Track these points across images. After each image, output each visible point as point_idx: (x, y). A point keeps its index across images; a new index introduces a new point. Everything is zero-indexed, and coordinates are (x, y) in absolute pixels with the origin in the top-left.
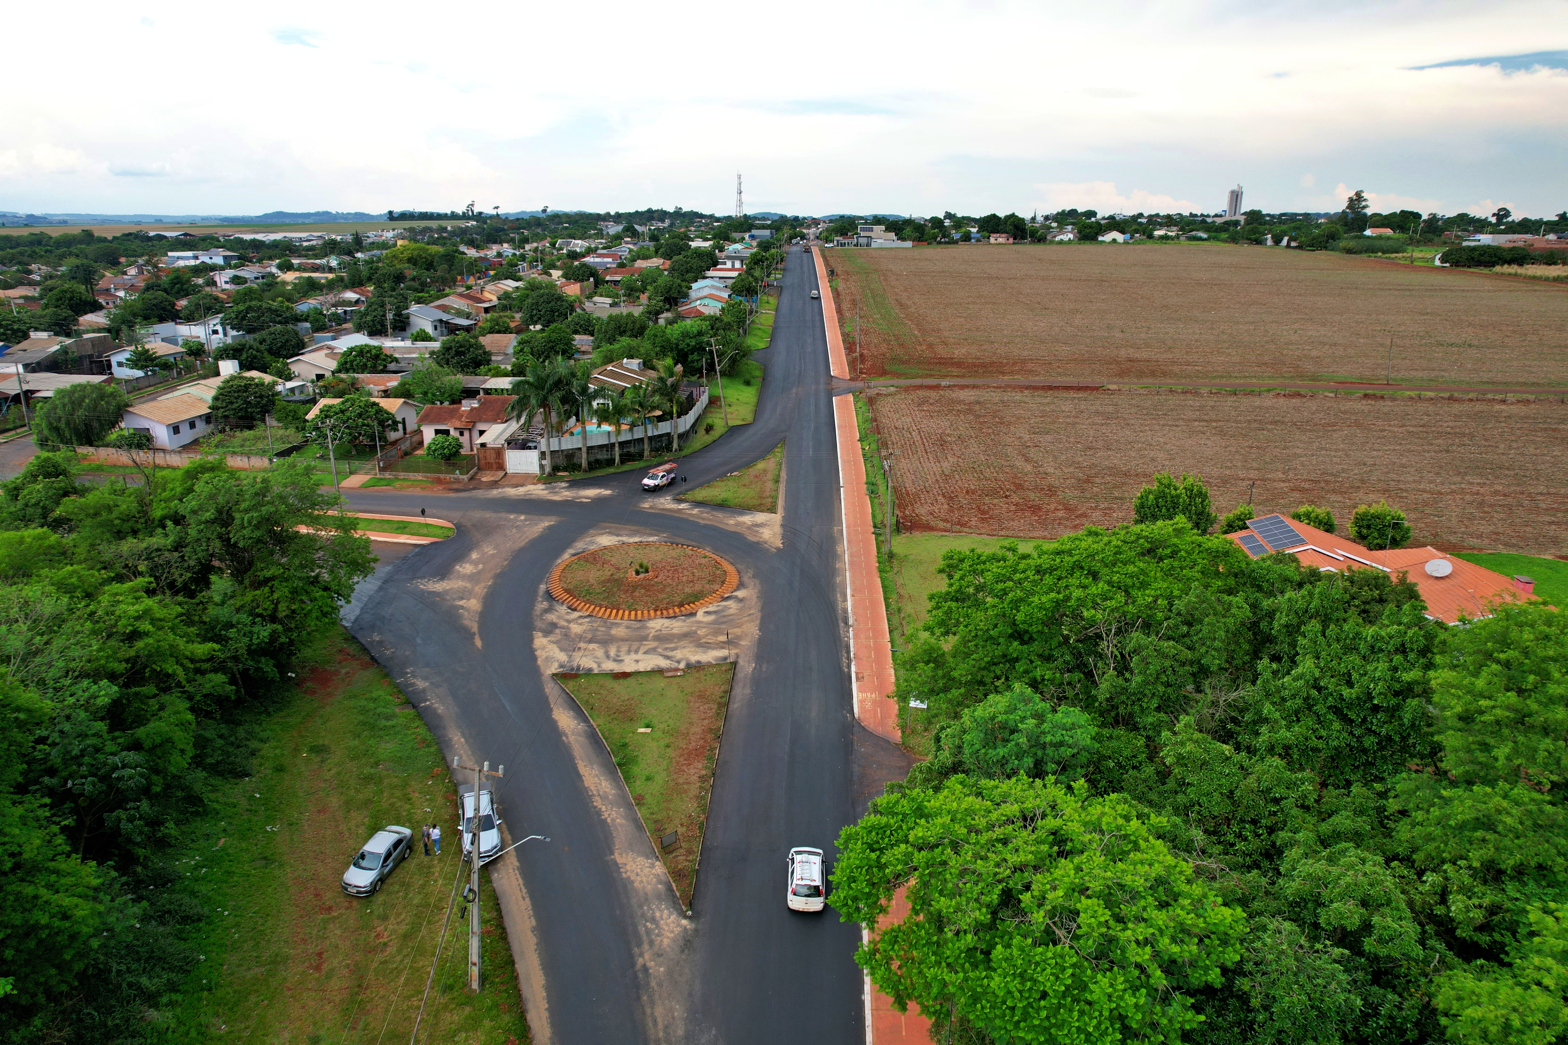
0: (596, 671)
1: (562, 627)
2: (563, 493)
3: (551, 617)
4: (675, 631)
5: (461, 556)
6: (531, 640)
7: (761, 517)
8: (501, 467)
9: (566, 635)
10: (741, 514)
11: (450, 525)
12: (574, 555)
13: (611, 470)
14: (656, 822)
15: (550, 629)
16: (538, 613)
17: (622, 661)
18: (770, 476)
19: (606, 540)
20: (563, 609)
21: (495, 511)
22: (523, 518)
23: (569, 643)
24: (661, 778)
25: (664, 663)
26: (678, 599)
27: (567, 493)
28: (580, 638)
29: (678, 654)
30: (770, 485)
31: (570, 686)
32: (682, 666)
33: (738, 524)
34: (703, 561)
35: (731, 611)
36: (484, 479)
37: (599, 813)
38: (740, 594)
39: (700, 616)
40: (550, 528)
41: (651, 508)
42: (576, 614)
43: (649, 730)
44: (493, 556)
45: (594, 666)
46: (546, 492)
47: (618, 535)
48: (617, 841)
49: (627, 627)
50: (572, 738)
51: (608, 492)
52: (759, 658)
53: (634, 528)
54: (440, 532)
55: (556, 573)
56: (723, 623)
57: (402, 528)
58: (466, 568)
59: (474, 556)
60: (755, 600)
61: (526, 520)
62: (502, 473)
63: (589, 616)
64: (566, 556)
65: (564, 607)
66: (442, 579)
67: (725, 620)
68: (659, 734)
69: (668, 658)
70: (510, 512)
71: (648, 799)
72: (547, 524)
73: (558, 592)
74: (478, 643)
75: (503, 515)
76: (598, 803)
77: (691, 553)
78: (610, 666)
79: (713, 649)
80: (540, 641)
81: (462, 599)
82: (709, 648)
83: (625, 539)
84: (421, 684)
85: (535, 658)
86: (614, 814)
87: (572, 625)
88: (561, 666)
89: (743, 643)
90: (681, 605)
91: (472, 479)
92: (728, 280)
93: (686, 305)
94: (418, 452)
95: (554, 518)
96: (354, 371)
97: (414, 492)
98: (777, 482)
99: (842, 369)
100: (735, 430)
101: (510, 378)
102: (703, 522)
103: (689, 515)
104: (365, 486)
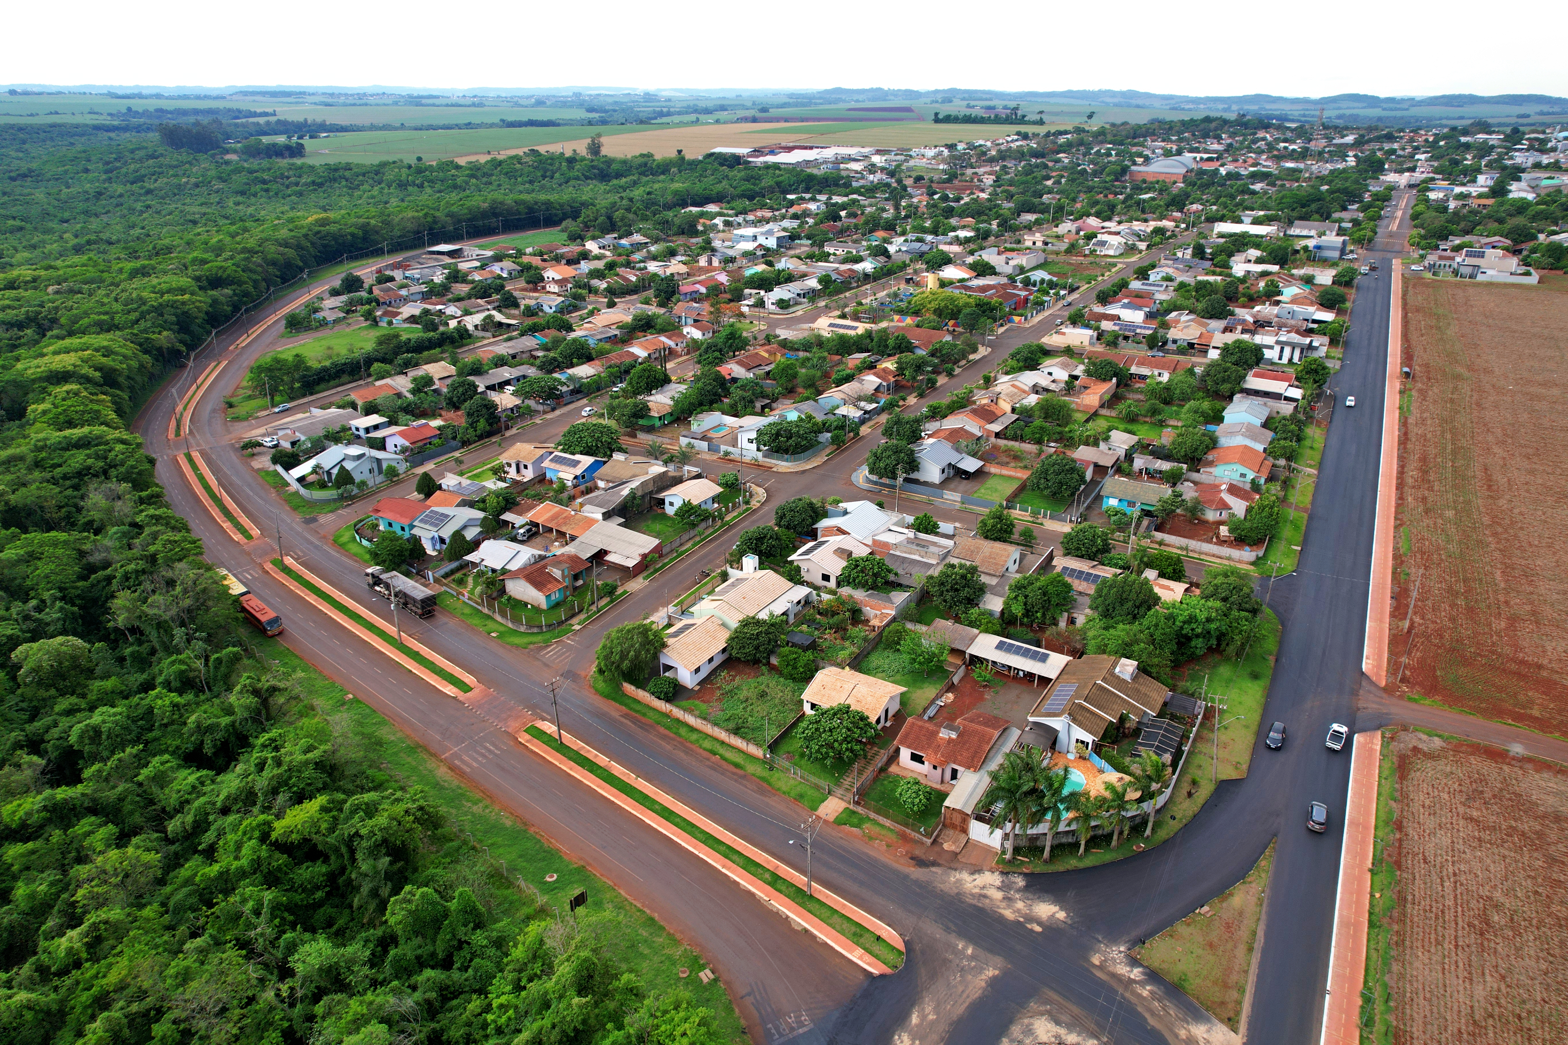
2: (1017, 907)
5: (902, 1018)
8: (965, 831)
10: (1198, 1018)
11: (900, 943)
13: (1072, 863)
18: (1244, 934)
19: (1043, 1031)
21: (947, 930)
22: (970, 951)
27: (1020, 905)
30: (1241, 951)
36: (945, 847)
40: (993, 982)
41: (1101, 967)
44: (932, 1024)
46: (1000, 894)
47: (1058, 1023)
51: (1061, 915)
53: (1076, 1010)
54: (890, 955)
57: (859, 935)
58: (903, 1043)
59: (915, 1019)
61: (973, 957)
62: (961, 842)
70: (961, 934)
72: (991, 972)
75: (952, 938)
83: (1063, 1033)
91: (935, 842)
92: (1270, 402)
93: (1211, 464)
94: (893, 769)
95: (999, 961)
96: (856, 586)
97: (878, 851)
98: (1250, 949)
99: (1380, 656)
100: (1224, 787)
101: (997, 639)
102: (1152, 1021)
103: (1140, 996)
104: (839, 822)
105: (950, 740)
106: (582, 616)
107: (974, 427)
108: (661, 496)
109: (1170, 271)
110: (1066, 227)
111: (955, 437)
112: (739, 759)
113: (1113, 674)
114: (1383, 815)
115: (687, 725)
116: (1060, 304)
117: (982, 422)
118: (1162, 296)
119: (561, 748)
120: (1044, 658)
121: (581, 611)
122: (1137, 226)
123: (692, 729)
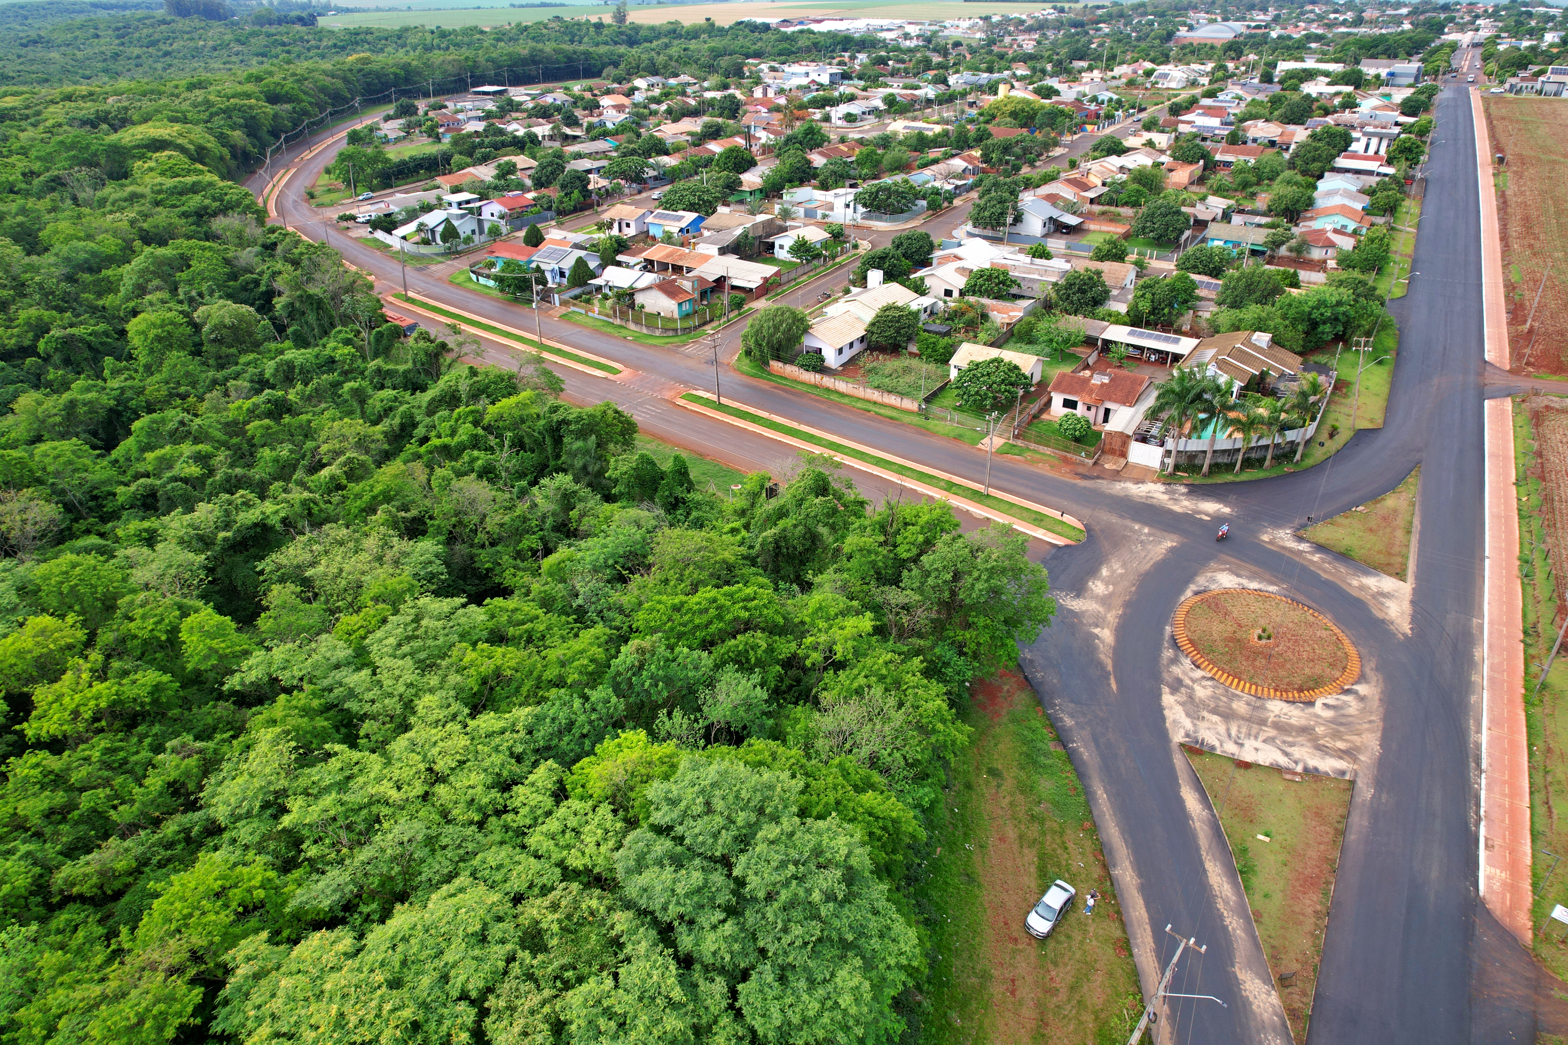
0: (1218, 752)
1: (1187, 687)
2: (1184, 505)
3: (1176, 670)
4: (1293, 721)
5: (1093, 572)
6: (1159, 695)
7: (1388, 583)
8: (1124, 455)
9: (1191, 697)
10: (1367, 573)
11: (1080, 526)
12: (1196, 593)
13: (1229, 478)
14: (1273, 947)
15: (1177, 686)
16: (1165, 662)
17: (1242, 745)
19: (1226, 580)
20: (1187, 662)
21: (1121, 517)
22: (1146, 530)
23: (1193, 707)
24: (1277, 899)
25: (1283, 761)
26: (1298, 681)
27: (1186, 503)
28: (1203, 704)
29: (1297, 752)
30: (1400, 534)
31: (1196, 762)
32: (1299, 769)
33: (1362, 588)
34: (1324, 634)
35: (1352, 711)
36: (1107, 466)
37: (1221, 917)
38: (1362, 689)
39: (1318, 708)
40: (1172, 550)
41: (1271, 542)
42: (1199, 673)
43: (1267, 839)
44: (1121, 575)
45: (1217, 744)
46: (1166, 497)
47: (1238, 575)
48: (1237, 954)
49: (1248, 704)
50: (1198, 825)
51: (1227, 510)
52: (1379, 784)
53: (1254, 568)
54: (1072, 533)
55: (1180, 615)
56: (1342, 724)
57: (1039, 520)
58: (1098, 587)
59: (1105, 572)
60: (1376, 703)
61: (1149, 535)
62: (1122, 462)
63: (1212, 679)
64: (1189, 593)
65: (1188, 661)
66: (1078, 596)
67: (1344, 720)
68: (1277, 847)
69: (1286, 754)
70: (1135, 520)
71: (1265, 919)
72: (1169, 544)
73: (1182, 641)
74: (1114, 686)
75: (1128, 522)
76: (1220, 906)
77: (1312, 619)
78: (1231, 748)
79: (1332, 756)
80: (1168, 699)
81: (1097, 626)
82: (1327, 754)
83: (1245, 582)
84: (1069, 722)
85: (1163, 719)
86: (1234, 924)
87: (1196, 687)
88: (1187, 735)
89: (1362, 758)
90: (1300, 690)
91: (1095, 463)
92: (1363, 177)
93: (1311, 219)
94: (1044, 416)
95: (1176, 537)
96: (981, 294)
97: (1043, 470)
98: (1409, 532)
99: (1501, 350)
100: (1361, 436)
101: (1129, 329)
102: (1324, 576)
103: (1311, 561)
104: (1000, 452)
105: (1103, 385)
106: (715, 324)
107: (1068, 193)
108: (771, 240)
109: (1240, 93)
110: (1122, 70)
111: (1052, 199)
112: (894, 414)
113: (1249, 341)
114: (1520, 449)
115: (837, 392)
116: (1130, 120)
117: (1077, 190)
118: (1236, 110)
119: (720, 407)
120: (1177, 341)
121: (712, 320)
122: (1195, 67)
123: (843, 395)
